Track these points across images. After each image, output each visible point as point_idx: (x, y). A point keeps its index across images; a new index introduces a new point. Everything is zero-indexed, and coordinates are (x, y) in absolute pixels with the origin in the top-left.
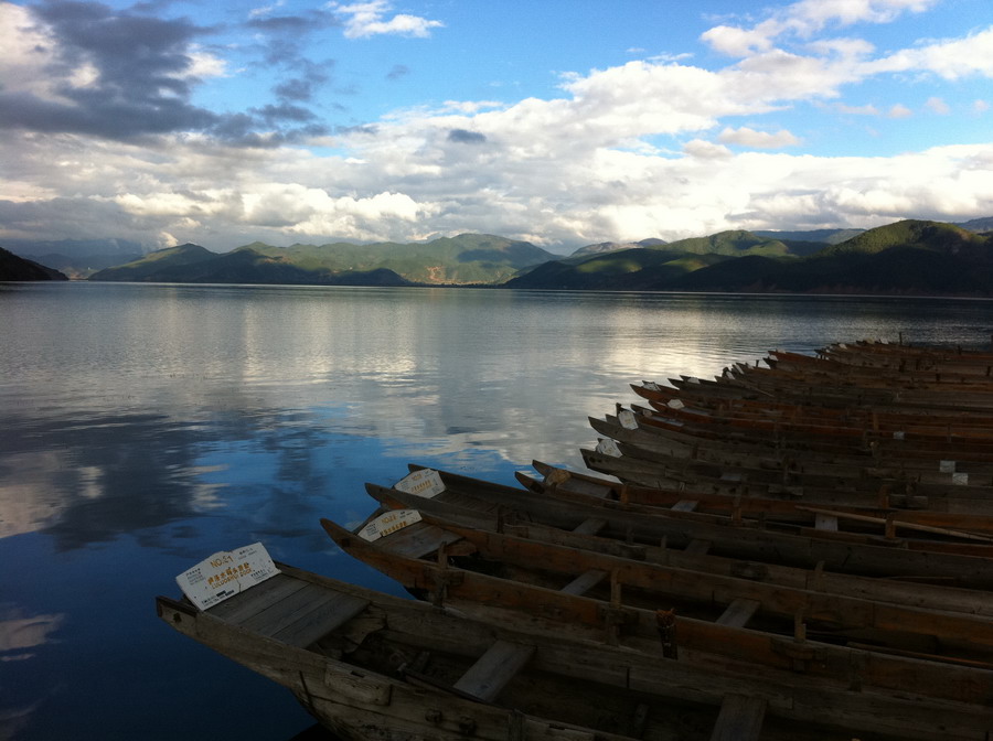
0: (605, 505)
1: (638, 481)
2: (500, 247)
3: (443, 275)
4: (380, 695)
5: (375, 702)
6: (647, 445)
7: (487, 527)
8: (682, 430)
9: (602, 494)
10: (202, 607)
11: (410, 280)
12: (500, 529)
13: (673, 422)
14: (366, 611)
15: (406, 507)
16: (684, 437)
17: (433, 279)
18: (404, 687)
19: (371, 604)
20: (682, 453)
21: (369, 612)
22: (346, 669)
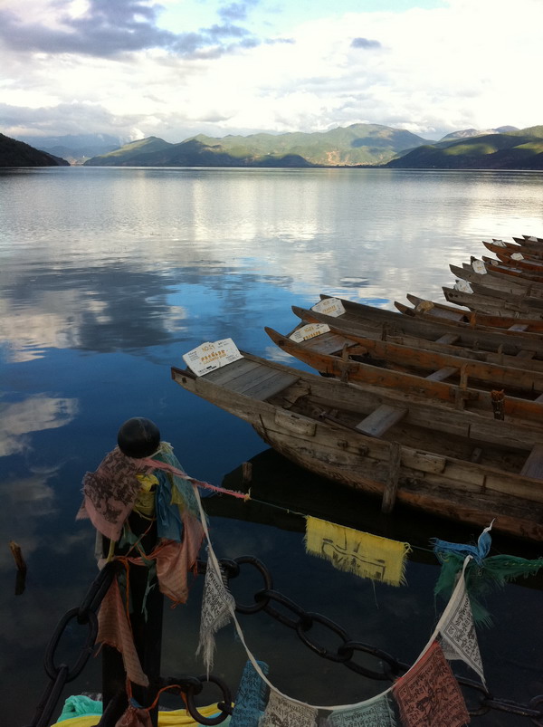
0: (459, 326)
1: (484, 311)
2: (384, 134)
3: (338, 158)
4: (309, 430)
5: (306, 434)
6: (493, 285)
7: (374, 337)
8: (520, 276)
9: (458, 319)
10: (199, 375)
11: (313, 162)
12: (384, 338)
13: (513, 270)
14: (297, 383)
15: (320, 322)
16: (521, 280)
17: (331, 161)
18: (324, 425)
19: (301, 379)
20: (518, 292)
21: (299, 384)
22: (289, 414)
